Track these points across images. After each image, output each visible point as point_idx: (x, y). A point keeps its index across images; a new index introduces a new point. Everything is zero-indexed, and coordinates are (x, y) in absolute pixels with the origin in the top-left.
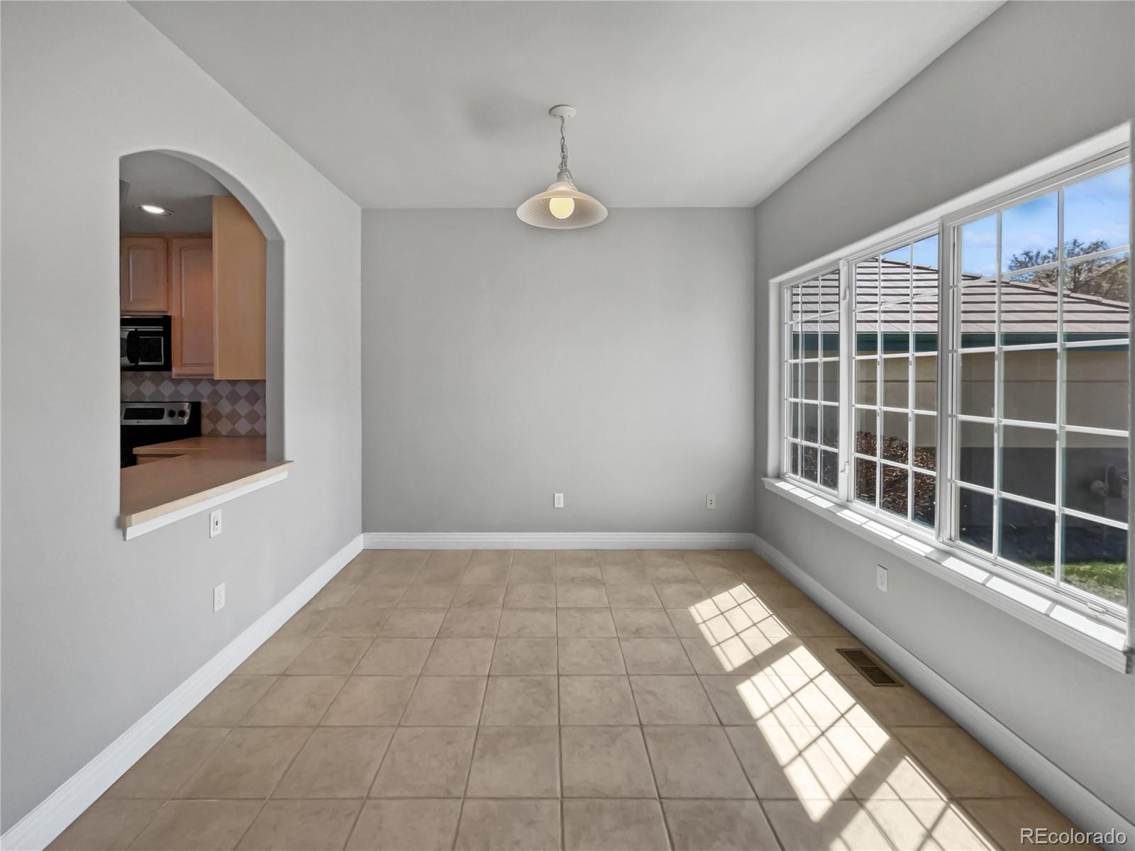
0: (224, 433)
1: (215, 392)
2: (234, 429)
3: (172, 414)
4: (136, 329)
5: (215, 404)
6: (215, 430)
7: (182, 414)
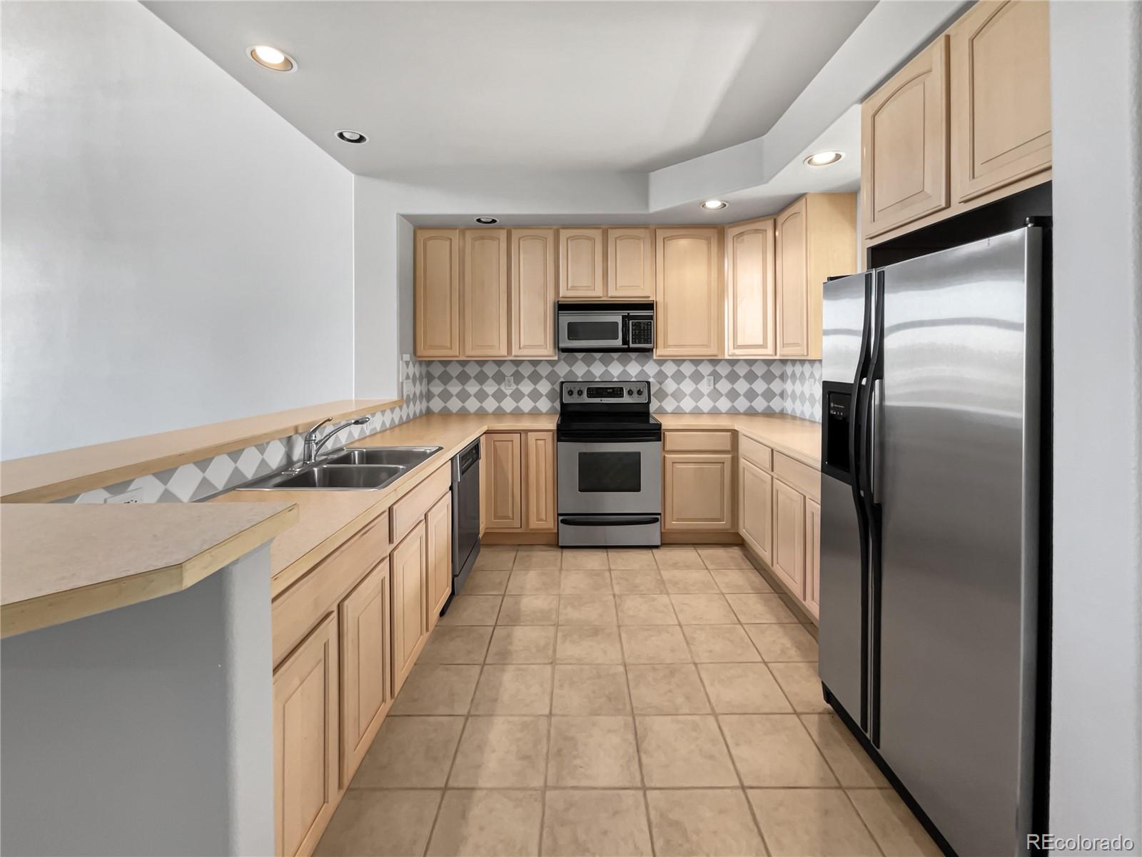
0: (669, 411)
1: (660, 372)
2: (678, 407)
3: (630, 393)
4: (628, 313)
5: (661, 383)
6: (661, 407)
7: (640, 393)
